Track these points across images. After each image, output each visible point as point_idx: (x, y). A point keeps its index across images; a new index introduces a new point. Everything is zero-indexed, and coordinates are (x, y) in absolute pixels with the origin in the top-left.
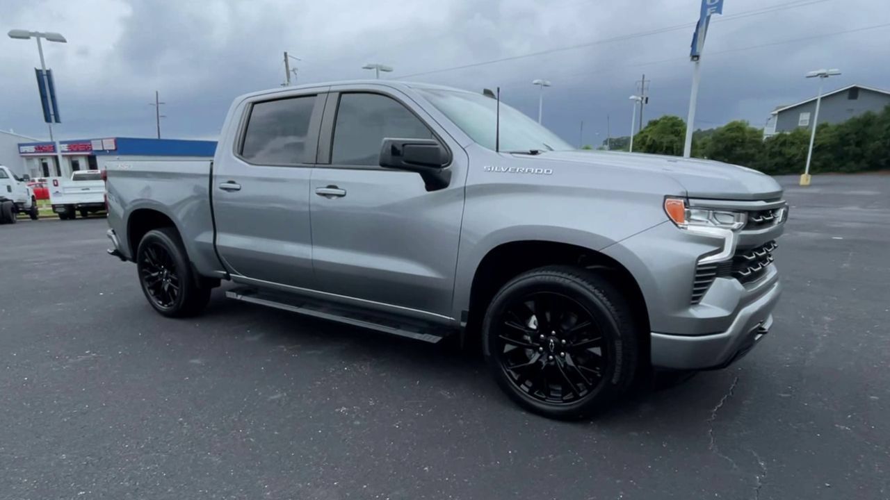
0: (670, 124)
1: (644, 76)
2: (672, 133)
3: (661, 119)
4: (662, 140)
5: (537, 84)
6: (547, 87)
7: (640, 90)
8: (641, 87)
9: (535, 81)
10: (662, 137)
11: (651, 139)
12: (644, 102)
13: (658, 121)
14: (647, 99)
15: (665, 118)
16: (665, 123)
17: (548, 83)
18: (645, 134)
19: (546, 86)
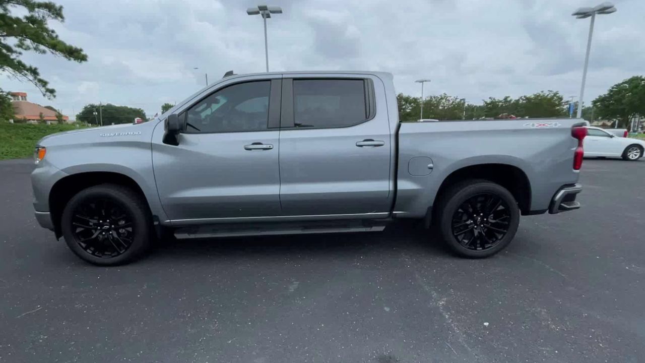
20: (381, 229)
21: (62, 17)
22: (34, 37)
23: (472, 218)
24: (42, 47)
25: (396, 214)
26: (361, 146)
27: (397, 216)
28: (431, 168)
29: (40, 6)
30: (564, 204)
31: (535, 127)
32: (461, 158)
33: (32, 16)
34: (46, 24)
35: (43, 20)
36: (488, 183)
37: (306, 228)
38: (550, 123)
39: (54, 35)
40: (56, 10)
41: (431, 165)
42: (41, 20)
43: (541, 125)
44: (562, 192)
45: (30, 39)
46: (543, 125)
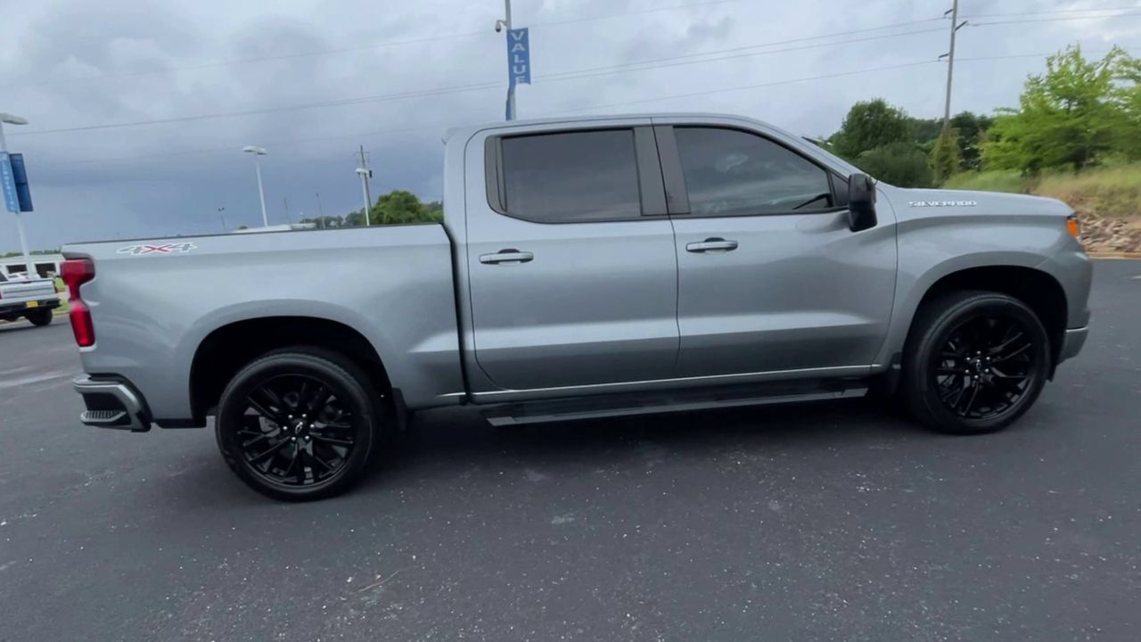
0: (403, 200)
1: (361, 147)
2: (408, 209)
3: (393, 193)
4: (400, 217)
5: (250, 151)
6: (262, 156)
7: (361, 163)
8: (361, 159)
9: (248, 148)
10: (399, 214)
11: (387, 217)
12: (368, 176)
13: (390, 197)
14: (370, 172)
15: (396, 193)
16: (398, 199)
17: (263, 150)
18: (379, 211)
19: (262, 154)
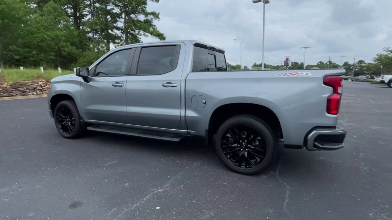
20: (177, 140)
21: (159, 18)
22: (144, 29)
23: (239, 143)
24: (147, 34)
25: (190, 132)
26: (165, 86)
27: (191, 133)
28: (205, 103)
29: (149, 14)
30: (318, 143)
31: (286, 76)
32: (223, 98)
33: (147, 19)
34: (153, 22)
35: (152, 20)
36: (247, 118)
37: (143, 133)
38: (301, 73)
39: (155, 28)
40: (157, 15)
41: (204, 101)
42: (151, 21)
43: (292, 74)
44: (314, 132)
45: (143, 30)
46: (295, 74)
